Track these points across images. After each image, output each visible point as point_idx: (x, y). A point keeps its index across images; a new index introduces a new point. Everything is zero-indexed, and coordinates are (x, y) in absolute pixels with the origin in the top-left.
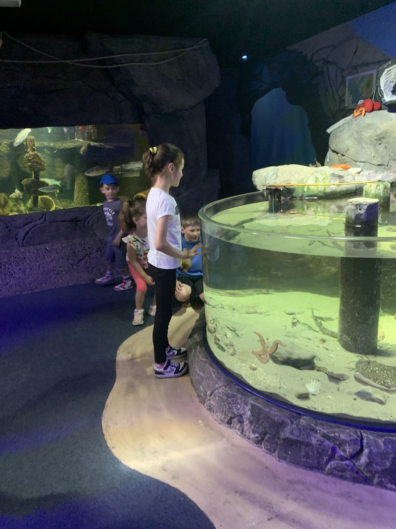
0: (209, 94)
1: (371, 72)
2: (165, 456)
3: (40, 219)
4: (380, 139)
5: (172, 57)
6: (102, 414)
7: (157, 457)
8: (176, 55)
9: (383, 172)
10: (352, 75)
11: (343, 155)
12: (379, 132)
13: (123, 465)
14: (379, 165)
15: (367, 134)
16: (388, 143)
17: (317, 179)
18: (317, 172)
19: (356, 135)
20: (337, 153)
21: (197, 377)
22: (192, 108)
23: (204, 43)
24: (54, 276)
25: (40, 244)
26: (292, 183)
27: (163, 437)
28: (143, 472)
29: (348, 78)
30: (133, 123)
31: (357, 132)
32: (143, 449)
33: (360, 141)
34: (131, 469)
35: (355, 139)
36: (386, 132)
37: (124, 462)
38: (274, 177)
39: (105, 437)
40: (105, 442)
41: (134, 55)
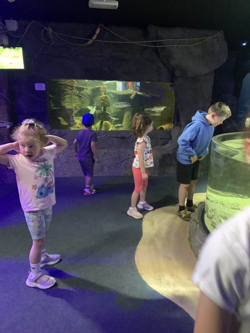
0: (218, 67)
2: (174, 287)
3: (104, 134)
5: (198, 42)
6: (135, 254)
7: (170, 287)
8: (202, 40)
13: (149, 286)
21: (197, 244)
22: (206, 75)
23: (220, 34)
24: (106, 169)
25: (102, 149)
27: (173, 276)
28: (161, 293)
30: (166, 82)
32: (160, 279)
34: (153, 289)
37: (149, 285)
39: (137, 267)
40: (137, 270)
41: (175, 40)
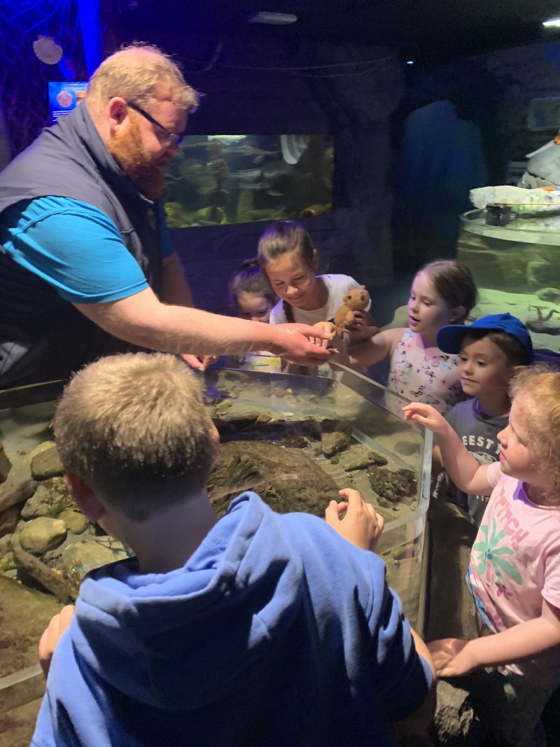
10: (538, 97)
11: (542, 179)
17: (532, 199)
18: (532, 193)
20: (536, 176)
29: (534, 100)
38: (492, 197)
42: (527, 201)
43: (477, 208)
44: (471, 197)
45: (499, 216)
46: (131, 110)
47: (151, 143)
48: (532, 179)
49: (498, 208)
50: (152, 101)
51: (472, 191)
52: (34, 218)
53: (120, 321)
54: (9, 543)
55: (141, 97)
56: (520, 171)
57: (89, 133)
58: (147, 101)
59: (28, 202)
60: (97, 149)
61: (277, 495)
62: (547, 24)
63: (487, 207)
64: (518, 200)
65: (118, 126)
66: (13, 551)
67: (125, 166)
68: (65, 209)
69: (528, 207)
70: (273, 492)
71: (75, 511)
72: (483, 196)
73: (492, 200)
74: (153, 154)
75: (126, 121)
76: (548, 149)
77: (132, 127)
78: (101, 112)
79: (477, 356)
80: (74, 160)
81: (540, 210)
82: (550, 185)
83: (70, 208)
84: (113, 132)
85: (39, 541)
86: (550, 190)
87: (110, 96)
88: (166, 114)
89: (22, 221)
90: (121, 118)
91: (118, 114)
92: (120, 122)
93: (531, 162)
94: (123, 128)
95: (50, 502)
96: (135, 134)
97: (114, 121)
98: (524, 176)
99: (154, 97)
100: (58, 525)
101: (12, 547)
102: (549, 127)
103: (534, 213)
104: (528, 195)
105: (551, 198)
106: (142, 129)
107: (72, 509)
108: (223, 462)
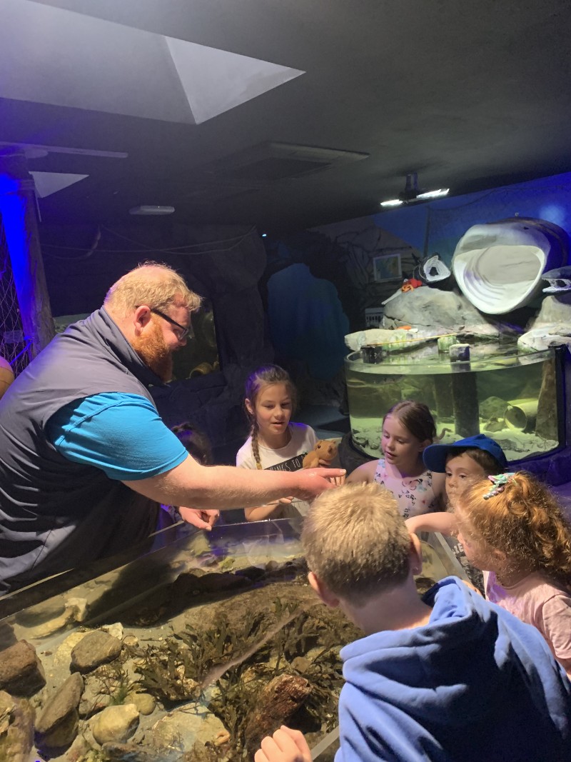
1: (395, 255)
4: (426, 307)
9: (430, 331)
10: (379, 256)
11: (399, 320)
12: (426, 302)
14: (428, 326)
15: (417, 304)
16: (433, 309)
17: (397, 338)
18: (396, 333)
19: (408, 305)
20: (393, 319)
26: (378, 343)
29: (374, 259)
31: (409, 303)
33: (412, 309)
35: (408, 307)
36: (431, 302)
38: (363, 339)
42: (393, 340)
43: (353, 351)
44: (346, 342)
45: (373, 355)
46: (153, 315)
47: (170, 338)
48: (391, 322)
49: (371, 348)
50: (172, 307)
51: (346, 337)
52: (88, 414)
53: (176, 488)
54: (86, 743)
55: (162, 304)
56: (378, 315)
57: (115, 336)
58: (167, 307)
59: (81, 400)
60: (124, 349)
61: (326, 626)
62: (384, 204)
63: (362, 348)
64: (386, 340)
65: (142, 328)
66: (92, 749)
67: (149, 360)
68: (120, 401)
69: (395, 345)
70: (322, 624)
71: (137, 693)
72: (356, 340)
73: (364, 343)
74: (171, 345)
75: (150, 325)
76: (398, 297)
77: (156, 328)
78: (126, 317)
79: (459, 470)
80: (106, 359)
81: (406, 346)
82: (406, 325)
83: (124, 400)
84: (138, 333)
85: (118, 731)
86: (408, 329)
87: (136, 304)
88: (180, 316)
89: (74, 418)
90: (144, 322)
91: (143, 319)
92: (143, 325)
93: (388, 307)
94: (148, 329)
95: (107, 692)
96: (158, 332)
97: (138, 325)
98: (384, 319)
99: (174, 304)
100: (130, 710)
101: (90, 746)
102: (392, 279)
103: (401, 349)
104: (393, 335)
105: (411, 335)
106: (163, 329)
107: (135, 692)
108: (267, 609)
